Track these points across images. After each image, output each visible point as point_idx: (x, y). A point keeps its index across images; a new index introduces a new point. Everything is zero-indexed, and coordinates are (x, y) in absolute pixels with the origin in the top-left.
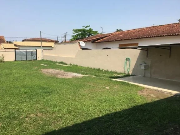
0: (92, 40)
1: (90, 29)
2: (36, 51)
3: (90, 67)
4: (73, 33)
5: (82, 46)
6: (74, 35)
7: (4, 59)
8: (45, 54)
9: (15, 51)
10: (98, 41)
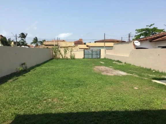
0: (149, 39)
1: (154, 28)
2: (100, 51)
3: (142, 67)
4: (136, 33)
5: (136, 46)
6: (137, 34)
7: (75, 56)
8: (107, 54)
9: (84, 51)
10: (157, 40)
